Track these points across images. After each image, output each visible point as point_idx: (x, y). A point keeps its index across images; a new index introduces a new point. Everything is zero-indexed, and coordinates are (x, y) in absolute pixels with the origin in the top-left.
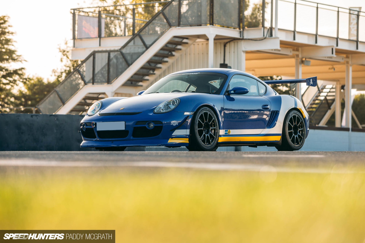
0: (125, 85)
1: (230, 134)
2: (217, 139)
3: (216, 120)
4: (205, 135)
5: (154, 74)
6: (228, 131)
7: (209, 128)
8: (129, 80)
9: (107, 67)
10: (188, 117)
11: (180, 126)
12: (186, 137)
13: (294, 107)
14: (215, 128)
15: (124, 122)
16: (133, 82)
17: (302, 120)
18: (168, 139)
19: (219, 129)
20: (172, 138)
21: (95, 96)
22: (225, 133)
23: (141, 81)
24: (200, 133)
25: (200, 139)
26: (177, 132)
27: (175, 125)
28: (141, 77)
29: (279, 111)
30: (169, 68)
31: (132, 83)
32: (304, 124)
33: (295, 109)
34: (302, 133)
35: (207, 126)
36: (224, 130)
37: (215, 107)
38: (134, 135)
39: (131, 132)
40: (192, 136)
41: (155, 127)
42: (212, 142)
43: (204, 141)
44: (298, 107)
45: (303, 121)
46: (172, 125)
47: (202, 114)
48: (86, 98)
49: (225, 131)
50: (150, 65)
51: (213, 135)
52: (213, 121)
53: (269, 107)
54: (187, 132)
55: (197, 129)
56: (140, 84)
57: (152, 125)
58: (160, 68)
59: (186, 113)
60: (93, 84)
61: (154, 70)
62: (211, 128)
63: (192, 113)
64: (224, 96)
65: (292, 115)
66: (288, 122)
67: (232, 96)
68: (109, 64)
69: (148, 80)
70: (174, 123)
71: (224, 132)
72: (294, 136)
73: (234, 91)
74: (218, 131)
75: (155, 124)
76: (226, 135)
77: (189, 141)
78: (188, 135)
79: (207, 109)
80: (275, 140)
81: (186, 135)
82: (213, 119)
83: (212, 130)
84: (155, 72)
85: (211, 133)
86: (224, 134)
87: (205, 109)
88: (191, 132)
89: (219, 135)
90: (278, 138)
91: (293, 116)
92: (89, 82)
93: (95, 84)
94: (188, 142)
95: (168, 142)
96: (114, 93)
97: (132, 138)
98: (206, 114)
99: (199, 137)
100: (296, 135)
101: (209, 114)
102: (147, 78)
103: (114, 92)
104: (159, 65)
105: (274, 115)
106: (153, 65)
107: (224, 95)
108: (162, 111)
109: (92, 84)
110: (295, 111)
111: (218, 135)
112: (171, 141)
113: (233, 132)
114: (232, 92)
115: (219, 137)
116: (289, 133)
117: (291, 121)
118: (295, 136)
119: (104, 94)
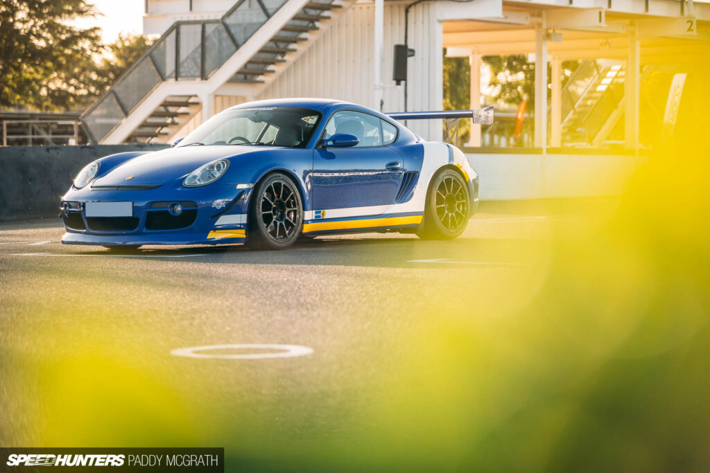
0: (232, 81)
1: (325, 217)
2: (299, 227)
3: (298, 194)
4: (275, 223)
5: (284, 61)
6: (322, 213)
7: (284, 210)
8: (238, 73)
9: (200, 50)
10: (243, 192)
11: (230, 209)
12: (240, 228)
13: (447, 163)
14: (296, 209)
15: (131, 203)
16: (248, 77)
17: (462, 184)
18: (208, 232)
19: (304, 209)
20: (215, 229)
21: (184, 100)
22: (316, 217)
23: (262, 74)
24: (267, 219)
25: (266, 230)
26: (224, 220)
27: (219, 207)
28: (261, 66)
29: (419, 173)
30: (310, 50)
31: (246, 78)
32: (467, 192)
33: (450, 167)
34: (463, 208)
35: (281, 206)
36: (314, 211)
37: (296, 173)
38: (148, 226)
39: (142, 221)
40: (251, 226)
41: (184, 212)
42: (289, 234)
43: (273, 233)
44: (455, 163)
45: (466, 188)
46: (215, 208)
47: (271, 186)
48: (166, 104)
49: (316, 213)
50: (277, 46)
51: (292, 221)
52: (292, 198)
53: (399, 166)
54: (242, 219)
55: (260, 213)
56: (260, 78)
57: (179, 208)
58: (295, 50)
59: (240, 186)
60: (177, 80)
61: (283, 53)
62: (288, 210)
63: (252, 186)
64: (316, 151)
65: (443, 177)
66: (435, 191)
67: (329, 150)
68: (203, 45)
69: (273, 72)
70: (219, 203)
71: (314, 215)
72: (447, 215)
73: (334, 141)
74: (301, 214)
75: (184, 207)
76: (317, 220)
77: (246, 234)
78: (243, 224)
79: (280, 176)
80: (410, 223)
81: (241, 224)
82: (292, 193)
83: (289, 212)
84: (287, 57)
85: (287, 218)
86: (314, 218)
87: (276, 177)
88: (249, 218)
89: (303, 221)
90: (418, 220)
91: (446, 180)
92: (170, 77)
93: (179, 79)
94: (244, 236)
95: (208, 237)
96: (213, 96)
97: (145, 230)
98: (278, 186)
99: (265, 225)
100: (452, 211)
101: (284, 185)
102: (271, 67)
103: (214, 93)
104: (292, 46)
105: (410, 179)
106: (282, 45)
107: (316, 148)
108: (198, 183)
109: (174, 80)
110: (450, 171)
111: (301, 221)
112: (212, 235)
113: (329, 213)
114: (330, 143)
115: (303, 223)
116: (438, 209)
117: (442, 187)
118: (450, 215)
119: (196, 96)
